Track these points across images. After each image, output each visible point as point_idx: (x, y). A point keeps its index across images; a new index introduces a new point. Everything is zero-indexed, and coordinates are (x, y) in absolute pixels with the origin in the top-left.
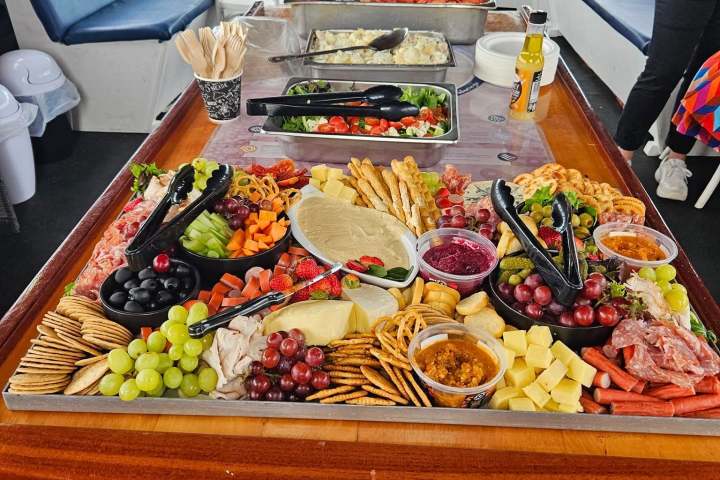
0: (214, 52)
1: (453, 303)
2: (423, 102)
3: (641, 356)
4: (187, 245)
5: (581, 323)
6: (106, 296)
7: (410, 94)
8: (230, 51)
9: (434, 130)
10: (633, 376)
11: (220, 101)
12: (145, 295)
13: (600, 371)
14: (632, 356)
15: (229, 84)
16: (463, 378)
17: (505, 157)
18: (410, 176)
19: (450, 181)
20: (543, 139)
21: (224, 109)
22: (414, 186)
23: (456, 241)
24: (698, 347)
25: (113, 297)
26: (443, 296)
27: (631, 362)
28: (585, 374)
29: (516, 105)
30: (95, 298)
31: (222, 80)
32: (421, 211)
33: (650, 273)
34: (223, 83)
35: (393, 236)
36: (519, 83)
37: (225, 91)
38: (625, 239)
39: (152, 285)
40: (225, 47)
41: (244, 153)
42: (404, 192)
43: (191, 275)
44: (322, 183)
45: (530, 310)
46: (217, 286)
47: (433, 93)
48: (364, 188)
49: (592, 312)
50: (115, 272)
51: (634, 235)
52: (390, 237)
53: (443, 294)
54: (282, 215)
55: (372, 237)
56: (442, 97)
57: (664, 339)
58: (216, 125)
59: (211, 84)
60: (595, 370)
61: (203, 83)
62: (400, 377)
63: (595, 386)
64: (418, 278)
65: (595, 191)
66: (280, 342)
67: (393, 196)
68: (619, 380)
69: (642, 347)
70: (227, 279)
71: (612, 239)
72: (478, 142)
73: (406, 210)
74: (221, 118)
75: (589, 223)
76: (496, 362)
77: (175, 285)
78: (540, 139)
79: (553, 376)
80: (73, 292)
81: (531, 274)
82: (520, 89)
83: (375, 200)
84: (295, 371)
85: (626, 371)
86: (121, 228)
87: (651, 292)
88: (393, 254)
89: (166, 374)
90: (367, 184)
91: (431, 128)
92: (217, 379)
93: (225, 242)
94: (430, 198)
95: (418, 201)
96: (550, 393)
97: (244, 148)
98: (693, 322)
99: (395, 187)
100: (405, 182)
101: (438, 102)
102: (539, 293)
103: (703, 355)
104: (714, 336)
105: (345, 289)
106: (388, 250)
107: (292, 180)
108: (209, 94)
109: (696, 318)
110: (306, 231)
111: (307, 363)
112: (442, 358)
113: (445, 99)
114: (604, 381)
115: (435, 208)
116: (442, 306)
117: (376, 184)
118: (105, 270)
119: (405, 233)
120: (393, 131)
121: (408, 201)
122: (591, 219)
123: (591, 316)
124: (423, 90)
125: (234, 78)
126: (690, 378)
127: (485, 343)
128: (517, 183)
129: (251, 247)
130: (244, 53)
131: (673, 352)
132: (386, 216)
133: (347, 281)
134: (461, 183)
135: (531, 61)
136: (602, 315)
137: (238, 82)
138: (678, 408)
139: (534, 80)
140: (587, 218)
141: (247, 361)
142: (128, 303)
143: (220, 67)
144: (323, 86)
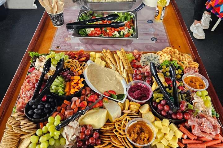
0: (53, 5)
1: (138, 108)
2: (126, 19)
3: (197, 129)
4: (52, 91)
5: (179, 119)
6: (27, 112)
7: (121, 16)
8: (58, 4)
9: (130, 30)
10: (194, 135)
11: (57, 21)
12: (40, 111)
13: (184, 134)
14: (194, 128)
15: (60, 15)
16: (142, 138)
17: (154, 39)
18: (123, 57)
19: (136, 56)
20: (165, 31)
21: (58, 23)
22: (125, 61)
23: (139, 84)
24: (214, 123)
25: (30, 112)
26: (135, 107)
27: (194, 130)
28: (179, 135)
29: (157, 18)
30: (24, 113)
31: (57, 14)
32: (127, 71)
33: (200, 93)
34: (57, 15)
35: (118, 80)
36: (158, 10)
37: (58, 17)
38: (192, 78)
39: (42, 107)
40: (56, 3)
41: (67, 41)
42: (121, 64)
43: (54, 101)
44: (94, 58)
45: (163, 113)
46: (63, 105)
47: (129, 14)
48: (108, 61)
49: (182, 115)
50: (29, 102)
51: (195, 76)
52: (117, 81)
53: (135, 106)
54: (82, 76)
55: (111, 81)
56: (132, 16)
57: (204, 123)
58: (56, 28)
59: (53, 15)
60: (183, 133)
61: (50, 15)
62: (123, 140)
63: (182, 138)
64: (127, 100)
65: (183, 59)
66: (85, 130)
67: (118, 65)
68: (190, 137)
69: (197, 126)
70: (66, 102)
71: (188, 78)
72: (144, 33)
73: (122, 71)
74: (57, 25)
75: (181, 73)
76: (152, 132)
77: (49, 106)
78: (164, 31)
79: (170, 136)
80: (16, 111)
81: (163, 100)
82: (158, 13)
83: (112, 66)
84: (90, 141)
85: (192, 133)
86: (29, 82)
87: (200, 102)
88: (119, 88)
89: (50, 141)
90: (109, 59)
91: (129, 30)
92: (66, 141)
93: (64, 88)
94: (130, 65)
95: (126, 67)
96: (169, 141)
97: (67, 39)
98: (212, 111)
99: (118, 61)
100: (122, 60)
101: (131, 18)
102: (165, 107)
103: (215, 125)
104: (218, 115)
105: (104, 104)
106: (117, 86)
107: (84, 58)
108: (52, 18)
109: (213, 109)
110: (90, 79)
111: (94, 138)
112: (136, 130)
113: (133, 17)
114: (185, 137)
115: (131, 69)
116: (135, 110)
117: (112, 60)
118: (25, 101)
119: (122, 79)
120: (116, 33)
121: (122, 67)
122: (181, 72)
123: (182, 116)
124: (126, 14)
125: (61, 13)
126: (211, 136)
127: (149, 124)
128: (157, 54)
129: (73, 91)
130: (63, 5)
131: (206, 128)
132: (116, 72)
133: (104, 101)
134: (140, 55)
135: (162, 3)
136: (185, 116)
137: (62, 13)
138: (207, 145)
139: (163, 10)
140: (180, 71)
141: (75, 136)
142: (34, 115)
143: (56, 10)
144: (91, 13)
